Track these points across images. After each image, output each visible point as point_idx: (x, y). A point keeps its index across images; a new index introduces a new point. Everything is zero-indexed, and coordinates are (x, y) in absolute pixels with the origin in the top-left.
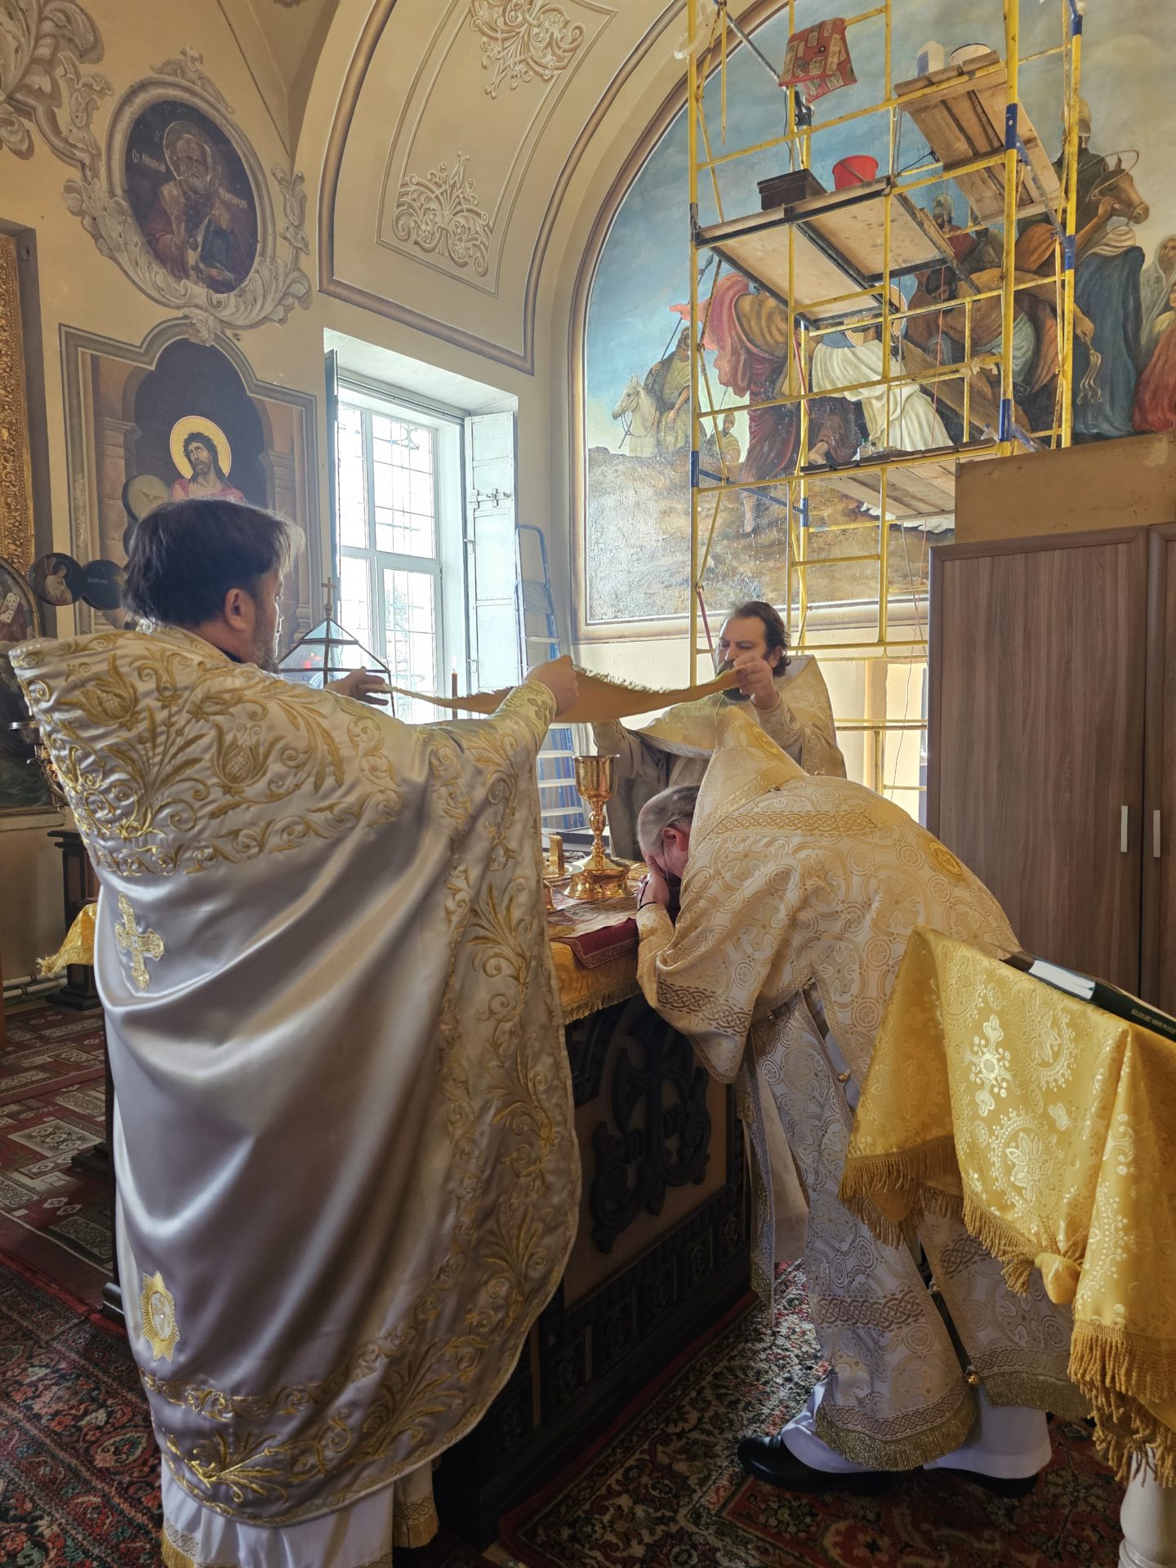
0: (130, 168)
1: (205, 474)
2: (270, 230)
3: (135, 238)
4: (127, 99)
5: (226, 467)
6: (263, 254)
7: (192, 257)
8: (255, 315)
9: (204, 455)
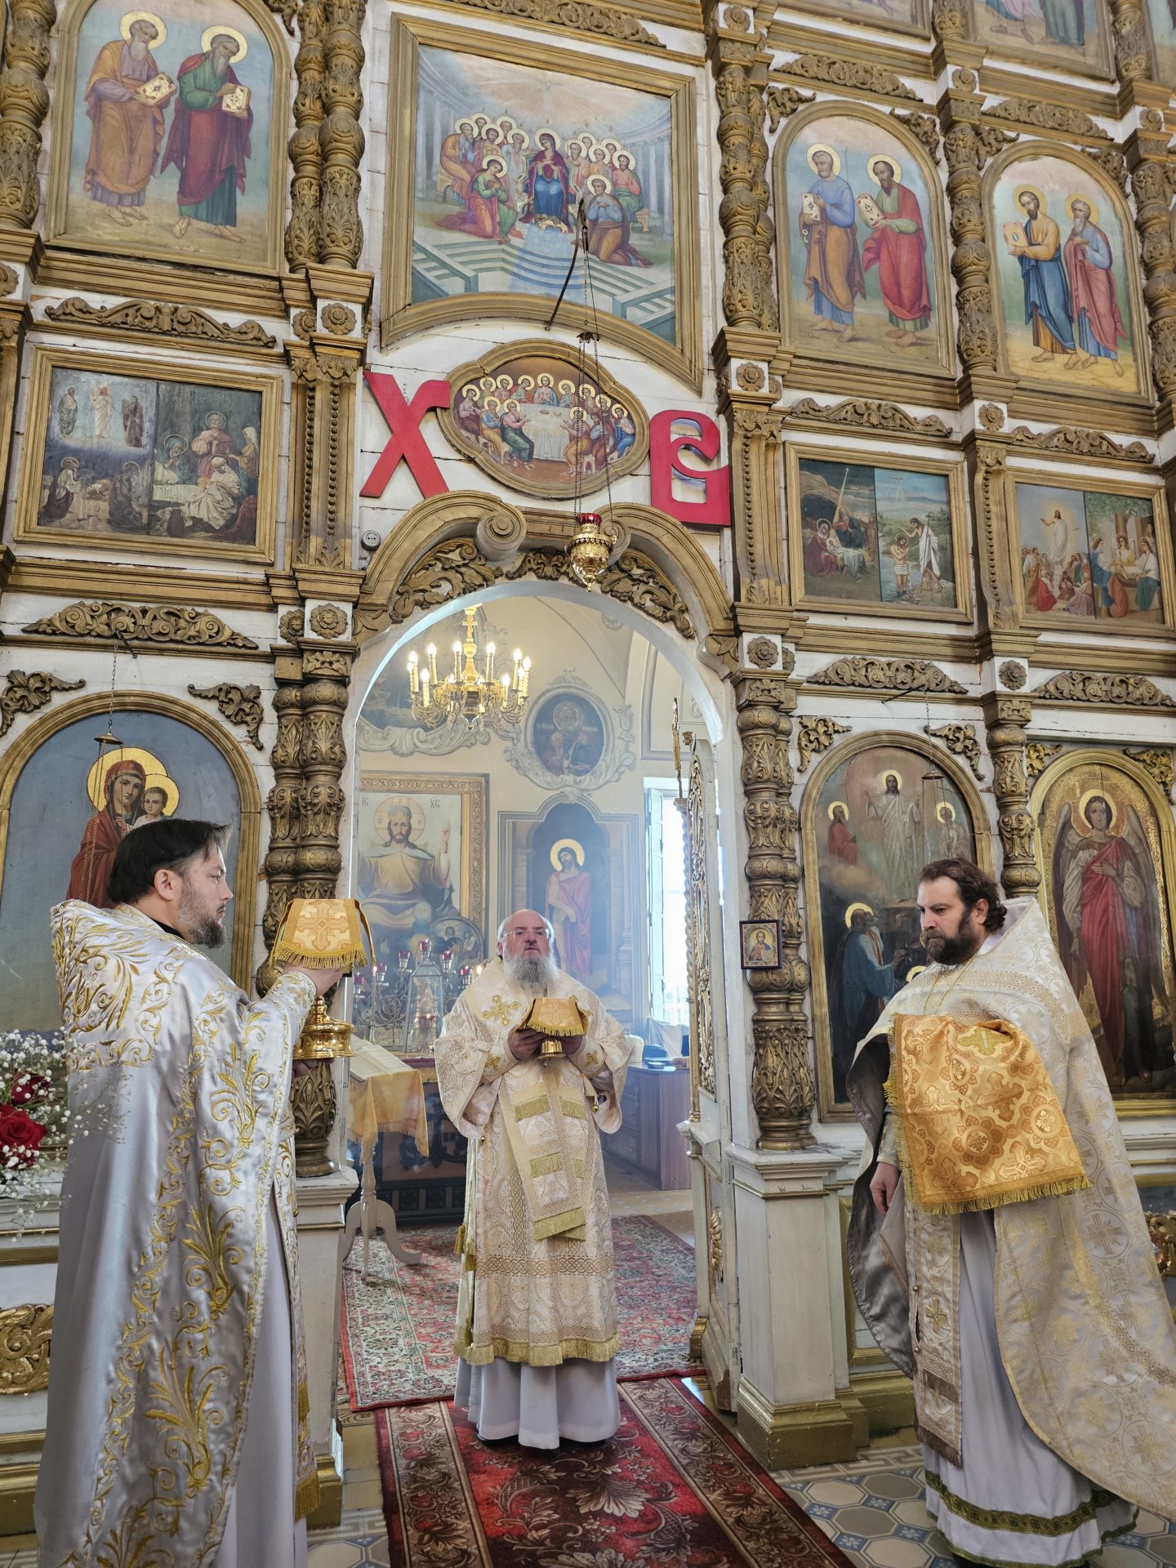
0: (536, 732)
1: (569, 867)
2: (611, 736)
3: (537, 763)
4: (536, 702)
5: (581, 860)
7: (566, 763)
8: (601, 781)
9: (569, 857)
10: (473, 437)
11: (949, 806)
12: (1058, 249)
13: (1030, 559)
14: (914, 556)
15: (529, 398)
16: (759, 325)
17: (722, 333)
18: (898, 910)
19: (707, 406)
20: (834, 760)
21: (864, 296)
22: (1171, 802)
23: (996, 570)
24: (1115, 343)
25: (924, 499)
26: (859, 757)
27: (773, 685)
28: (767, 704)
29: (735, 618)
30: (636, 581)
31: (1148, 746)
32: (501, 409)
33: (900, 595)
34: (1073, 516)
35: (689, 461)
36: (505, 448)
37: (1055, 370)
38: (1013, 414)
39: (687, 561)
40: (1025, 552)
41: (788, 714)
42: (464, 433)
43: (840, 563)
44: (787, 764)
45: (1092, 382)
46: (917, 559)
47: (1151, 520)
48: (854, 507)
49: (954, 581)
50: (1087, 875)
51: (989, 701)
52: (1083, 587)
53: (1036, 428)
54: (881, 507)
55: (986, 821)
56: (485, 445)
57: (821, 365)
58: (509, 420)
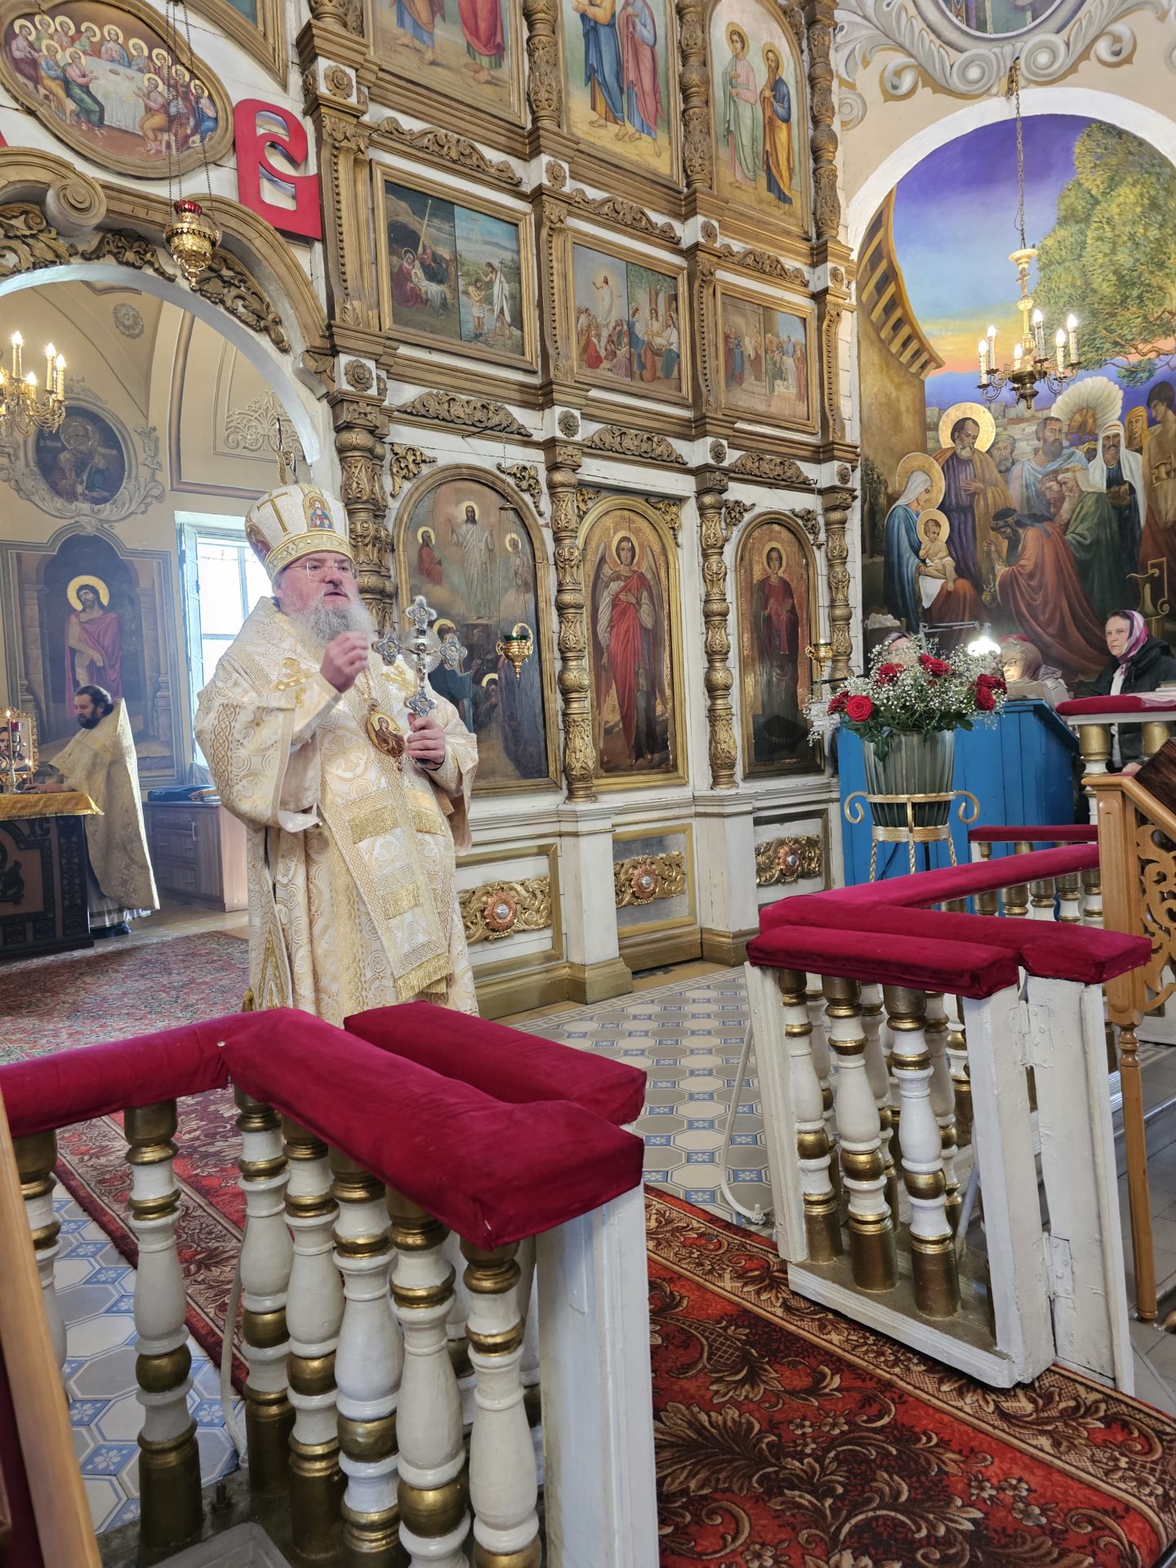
0: (39, 451)
1: (92, 607)
2: (134, 462)
3: (43, 486)
5: (105, 599)
6: (129, 477)
7: (80, 489)
8: (124, 513)
10: (31, 85)
11: (514, 536)
12: (613, 15)
13: (583, 317)
14: (488, 300)
15: (96, 51)
16: (345, 25)
17: (309, 26)
18: (476, 626)
19: (293, 103)
20: (422, 488)
21: (443, 17)
22: (677, 545)
23: (557, 324)
24: (656, 124)
25: (497, 245)
26: (443, 487)
27: (369, 409)
28: (364, 427)
29: (331, 336)
30: (228, 284)
31: (664, 497)
32: (63, 57)
33: (477, 336)
34: (617, 283)
35: (278, 162)
36: (71, 105)
37: (607, 138)
38: (574, 176)
39: (282, 270)
40: (580, 312)
41: (380, 439)
42: (19, 77)
43: (424, 297)
44: (381, 488)
45: (636, 158)
46: (491, 303)
47: (675, 297)
48: (436, 241)
49: (522, 329)
50: (615, 602)
51: (549, 445)
52: (623, 351)
53: (593, 193)
54: (461, 245)
55: (545, 552)
56: (46, 97)
57: (403, 83)
58: (73, 73)
